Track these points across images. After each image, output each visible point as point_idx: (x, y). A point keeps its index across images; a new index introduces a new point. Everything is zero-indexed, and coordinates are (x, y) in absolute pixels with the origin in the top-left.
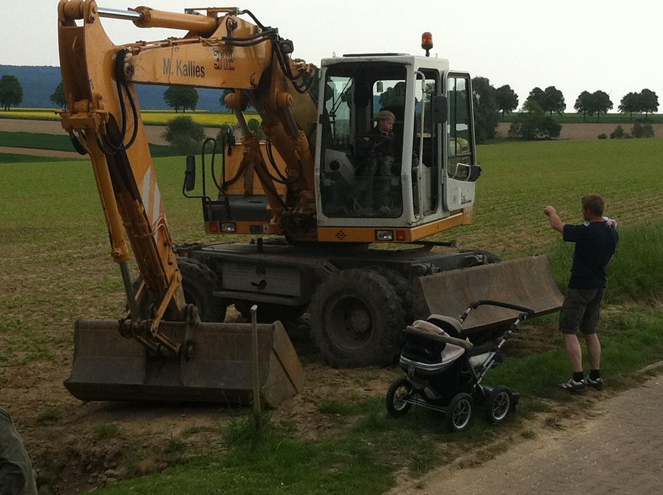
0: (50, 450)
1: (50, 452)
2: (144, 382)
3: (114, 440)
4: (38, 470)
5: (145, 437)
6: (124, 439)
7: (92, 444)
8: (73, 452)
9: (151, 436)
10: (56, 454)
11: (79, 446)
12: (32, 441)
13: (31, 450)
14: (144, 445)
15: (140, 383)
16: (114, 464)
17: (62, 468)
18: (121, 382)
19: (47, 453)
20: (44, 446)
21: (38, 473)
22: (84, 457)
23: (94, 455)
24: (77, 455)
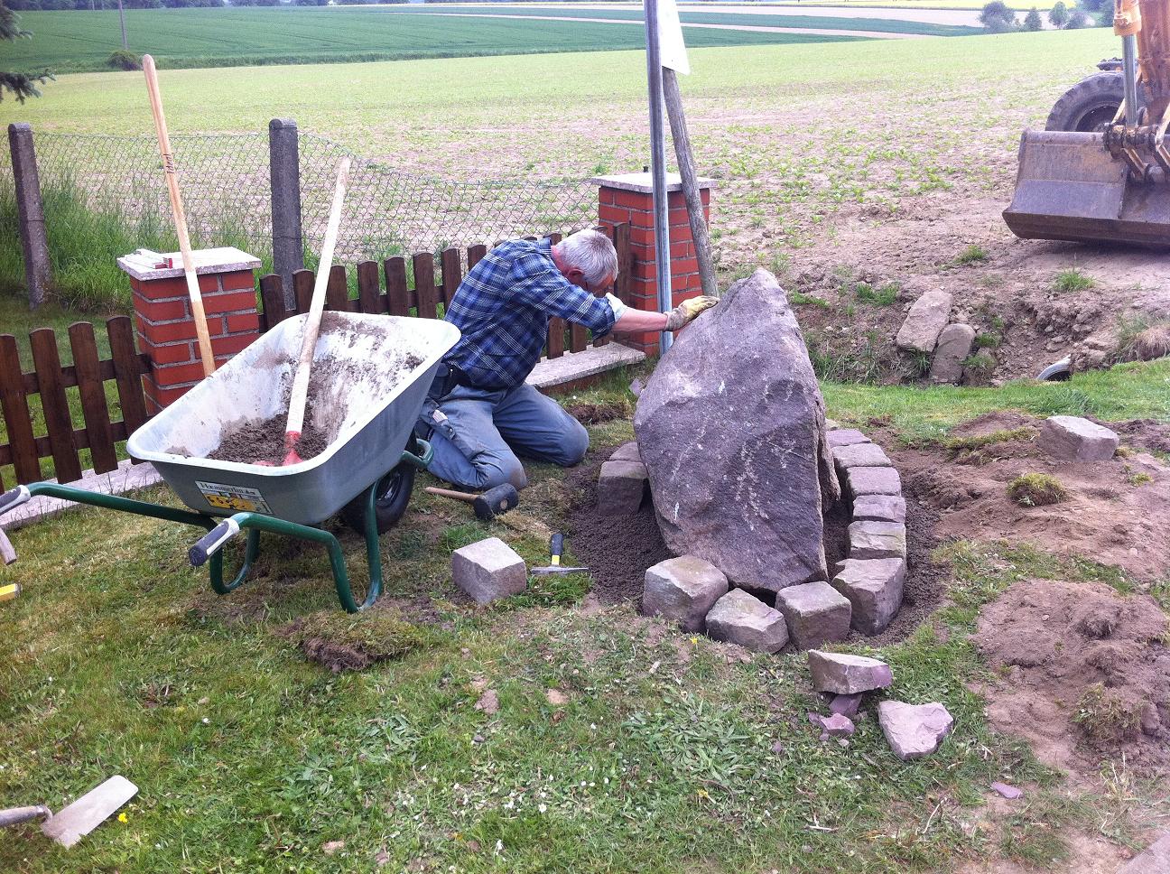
0: (992, 301)
1: (992, 305)
2: (1119, 217)
3: (1085, 294)
4: (977, 327)
5: (1135, 293)
6: (1098, 293)
7: (1052, 298)
8: (1023, 305)
9: (1143, 293)
10: (1001, 306)
11: (1033, 299)
12: (965, 288)
13: (966, 300)
14: (1136, 304)
15: (1112, 216)
16: (1088, 328)
17: (1009, 326)
18: (1084, 215)
19: (987, 305)
20: (982, 294)
21: (976, 331)
22: (1041, 314)
23: (1058, 313)
24: (1030, 311)
